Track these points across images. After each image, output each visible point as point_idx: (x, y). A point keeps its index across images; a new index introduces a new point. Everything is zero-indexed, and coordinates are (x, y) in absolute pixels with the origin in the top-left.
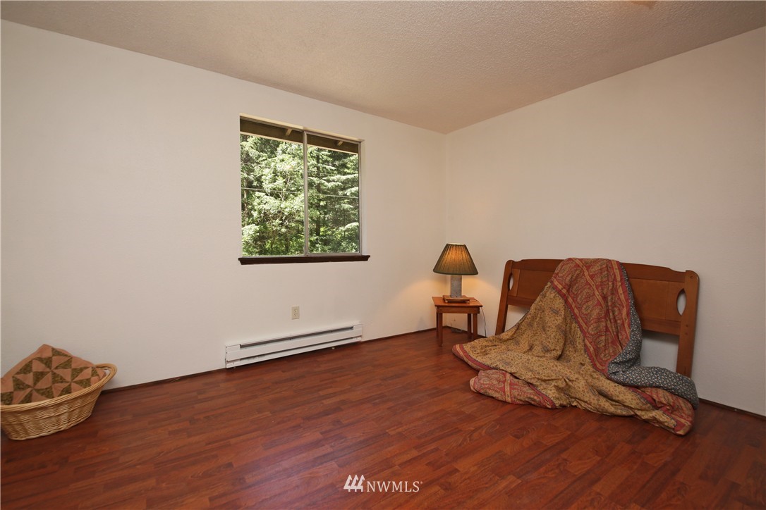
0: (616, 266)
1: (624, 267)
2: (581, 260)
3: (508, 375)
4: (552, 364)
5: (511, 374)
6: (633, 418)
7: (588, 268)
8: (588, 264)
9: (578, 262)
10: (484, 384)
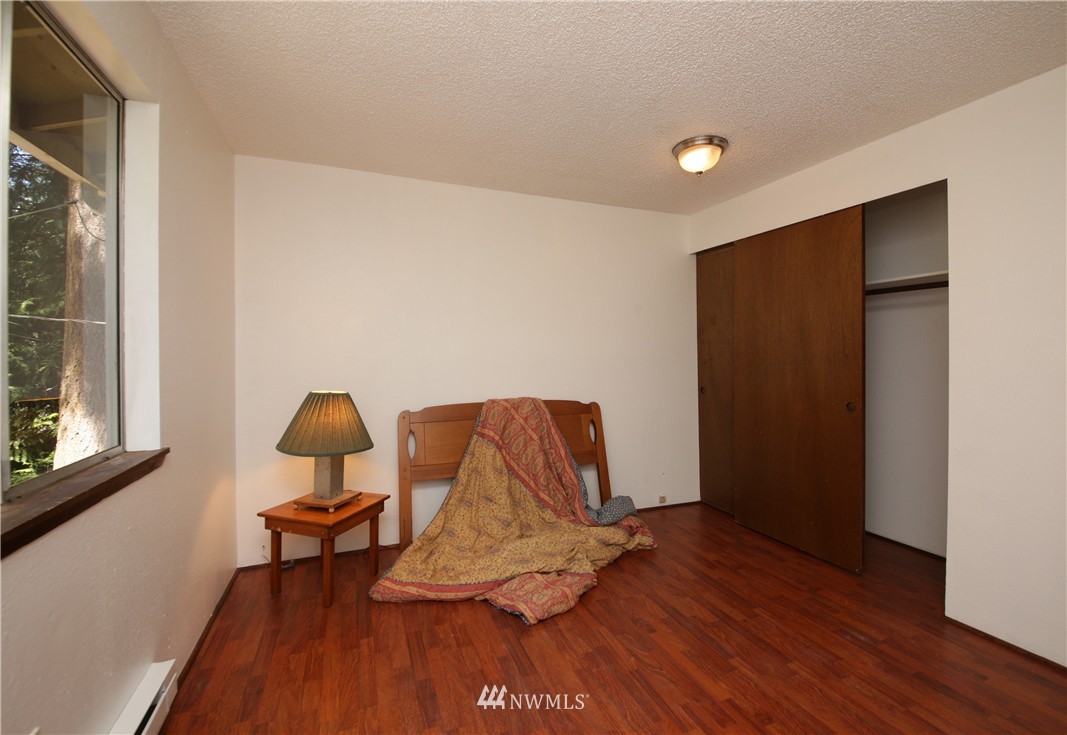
0: (543, 406)
1: (551, 405)
2: (506, 400)
3: (538, 576)
4: (558, 536)
5: (537, 572)
6: (627, 554)
7: (516, 409)
8: (516, 405)
9: (505, 404)
10: (544, 604)
